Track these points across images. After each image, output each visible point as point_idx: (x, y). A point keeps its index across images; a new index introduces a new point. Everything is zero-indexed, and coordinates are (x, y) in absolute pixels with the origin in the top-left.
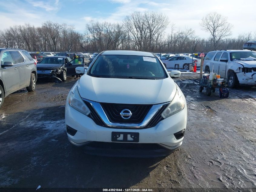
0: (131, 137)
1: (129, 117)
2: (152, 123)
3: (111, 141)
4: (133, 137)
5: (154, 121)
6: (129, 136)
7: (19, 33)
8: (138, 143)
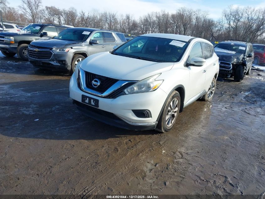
0: (93, 102)
1: (97, 86)
2: (112, 95)
3: (81, 102)
4: (94, 102)
5: (115, 94)
6: (92, 101)
7: (155, 19)
8: (98, 108)
